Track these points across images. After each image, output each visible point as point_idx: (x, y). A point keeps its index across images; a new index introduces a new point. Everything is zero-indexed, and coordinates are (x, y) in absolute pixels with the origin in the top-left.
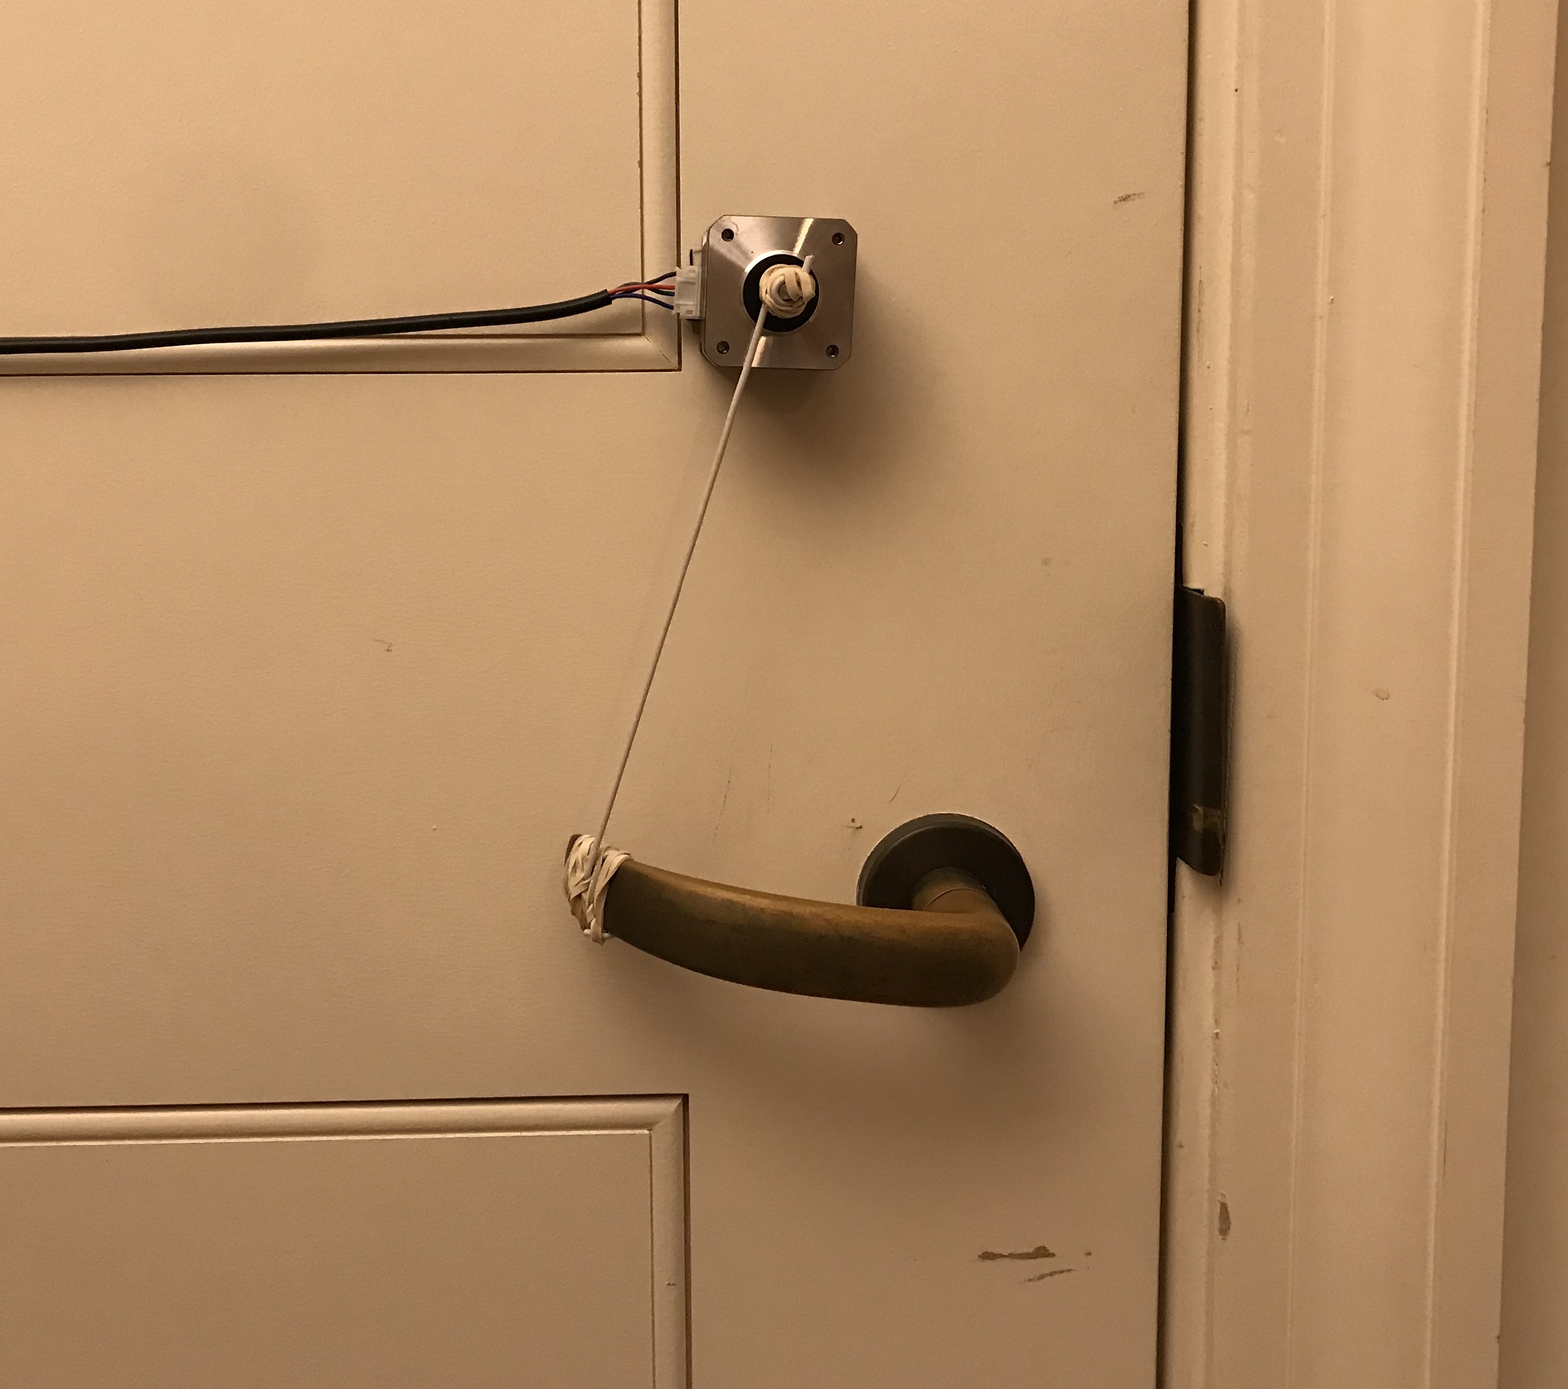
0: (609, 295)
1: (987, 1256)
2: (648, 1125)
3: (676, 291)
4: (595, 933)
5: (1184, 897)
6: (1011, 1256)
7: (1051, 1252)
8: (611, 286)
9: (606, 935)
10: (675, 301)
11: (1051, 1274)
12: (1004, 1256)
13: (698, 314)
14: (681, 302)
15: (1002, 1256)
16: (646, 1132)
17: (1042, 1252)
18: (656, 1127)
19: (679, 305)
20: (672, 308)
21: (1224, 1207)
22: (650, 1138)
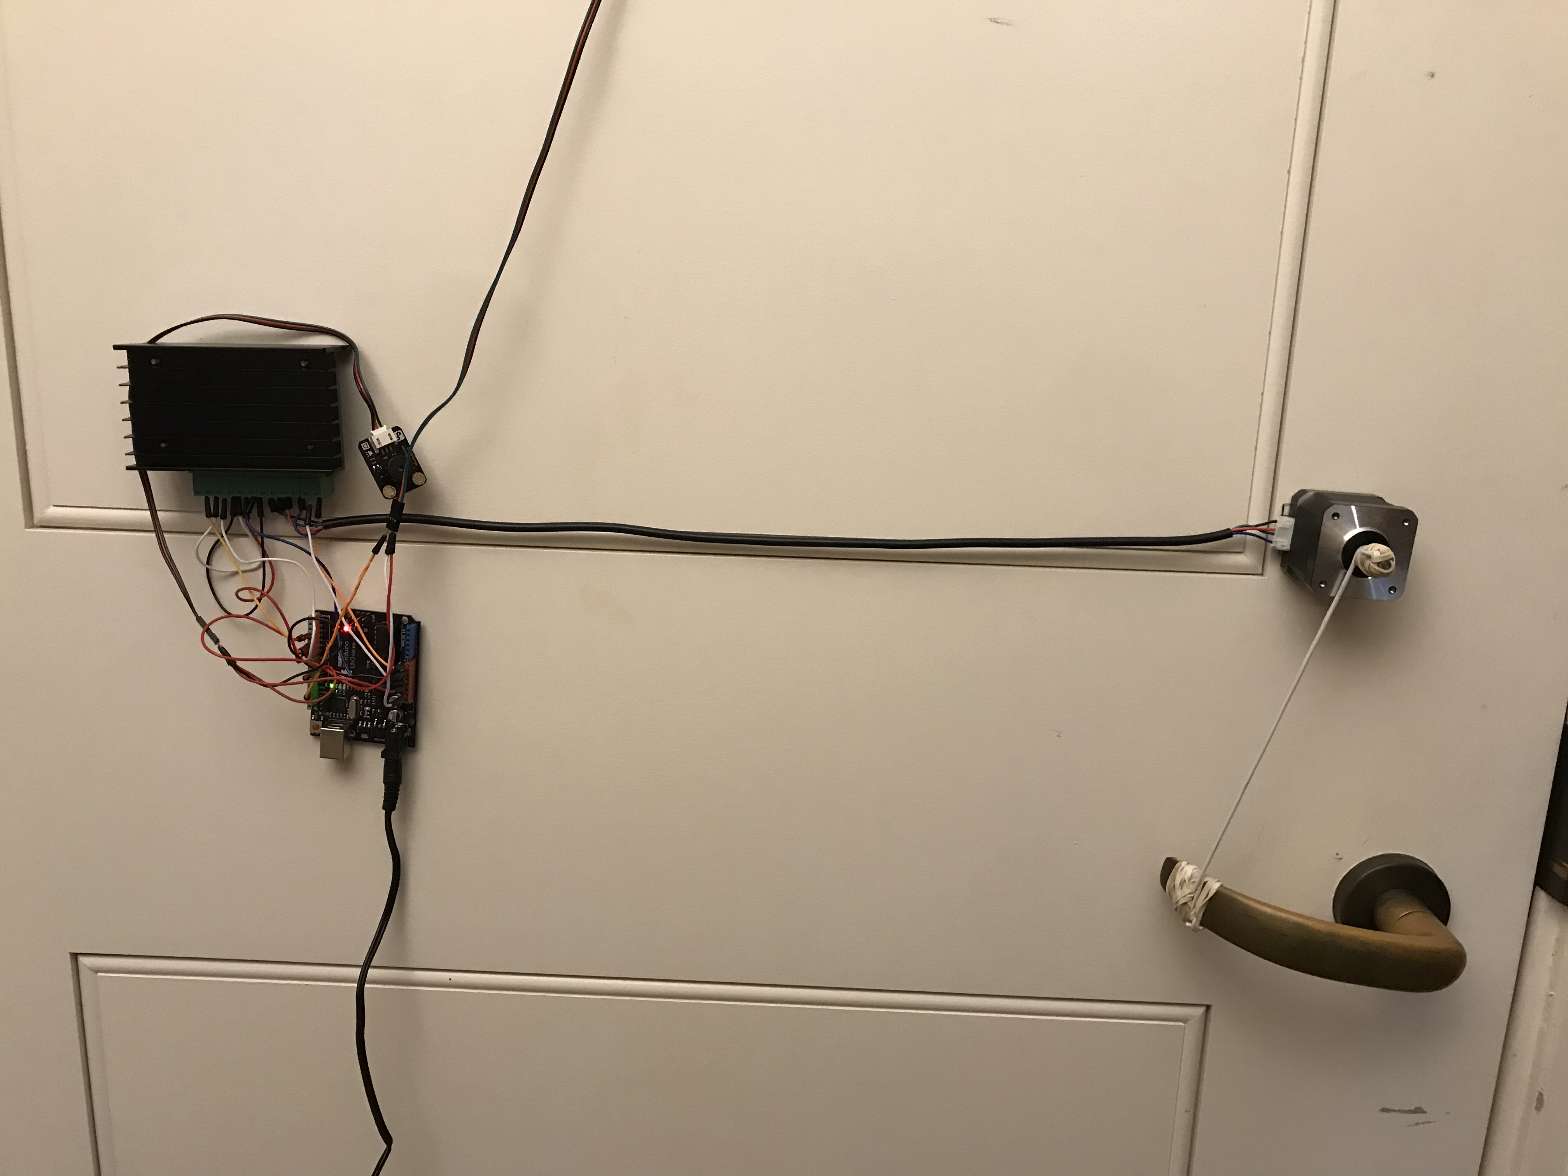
0: (1232, 532)
1: (1384, 1110)
2: (1185, 1020)
3: (1276, 532)
4: (1194, 926)
5: (1540, 912)
6: (1399, 1111)
7: (1425, 1111)
8: (1232, 526)
9: (1201, 928)
10: (1274, 538)
11: (1423, 1123)
12: (1395, 1111)
13: (1289, 548)
14: (1277, 540)
15: (1394, 1111)
16: (1182, 1024)
17: (1418, 1110)
18: (1190, 1022)
19: (1276, 542)
20: (1271, 542)
21: (1541, 1094)
22: (1185, 1028)
